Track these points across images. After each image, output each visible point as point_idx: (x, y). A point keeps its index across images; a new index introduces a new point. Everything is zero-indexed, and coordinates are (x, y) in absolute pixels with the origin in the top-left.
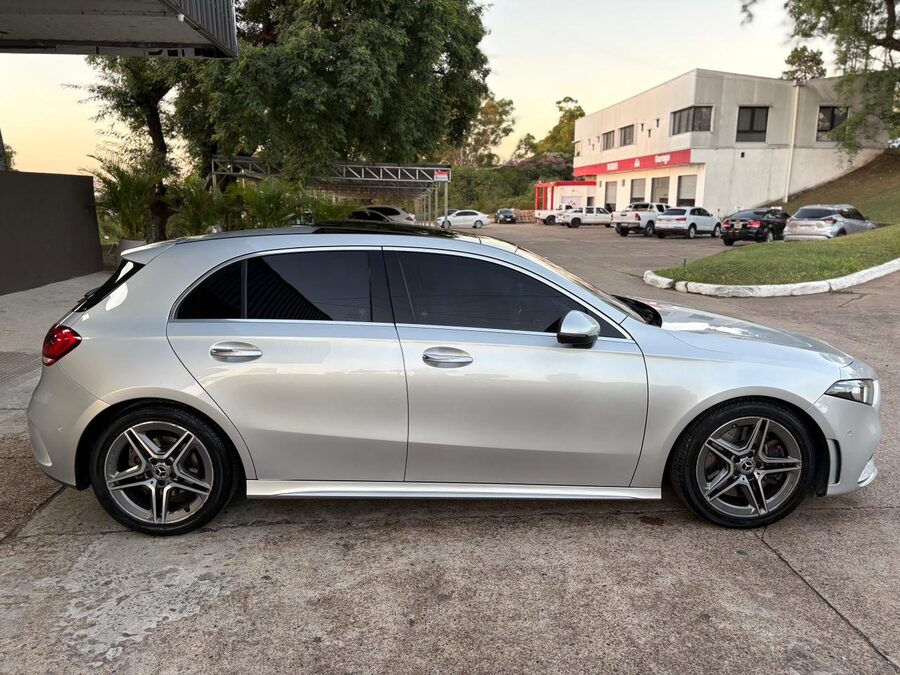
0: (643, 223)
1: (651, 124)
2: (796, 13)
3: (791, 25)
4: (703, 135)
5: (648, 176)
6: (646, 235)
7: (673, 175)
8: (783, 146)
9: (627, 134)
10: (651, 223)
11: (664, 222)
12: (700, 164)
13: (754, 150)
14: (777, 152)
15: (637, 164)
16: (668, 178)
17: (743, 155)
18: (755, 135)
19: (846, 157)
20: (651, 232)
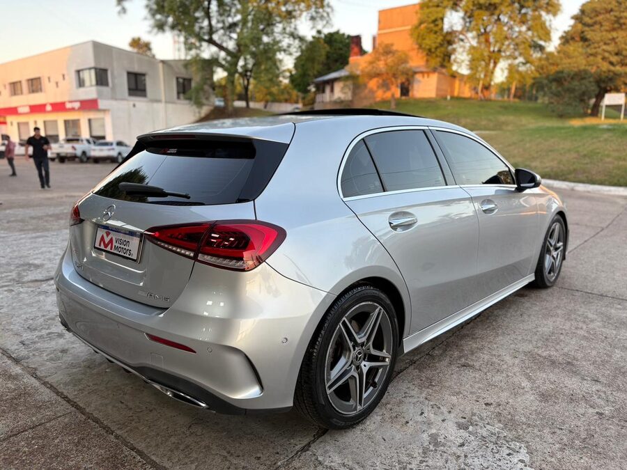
0: (79, 153)
1: (57, 77)
2: (153, 13)
3: (151, 22)
4: (104, 89)
5: (60, 118)
6: (82, 161)
7: (83, 118)
8: (158, 101)
9: (35, 85)
10: (84, 153)
11: (97, 151)
12: (104, 111)
13: (140, 102)
14: (155, 105)
15: (49, 108)
16: (78, 120)
17: (134, 106)
18: (139, 93)
19: (197, 110)
20: (85, 159)
